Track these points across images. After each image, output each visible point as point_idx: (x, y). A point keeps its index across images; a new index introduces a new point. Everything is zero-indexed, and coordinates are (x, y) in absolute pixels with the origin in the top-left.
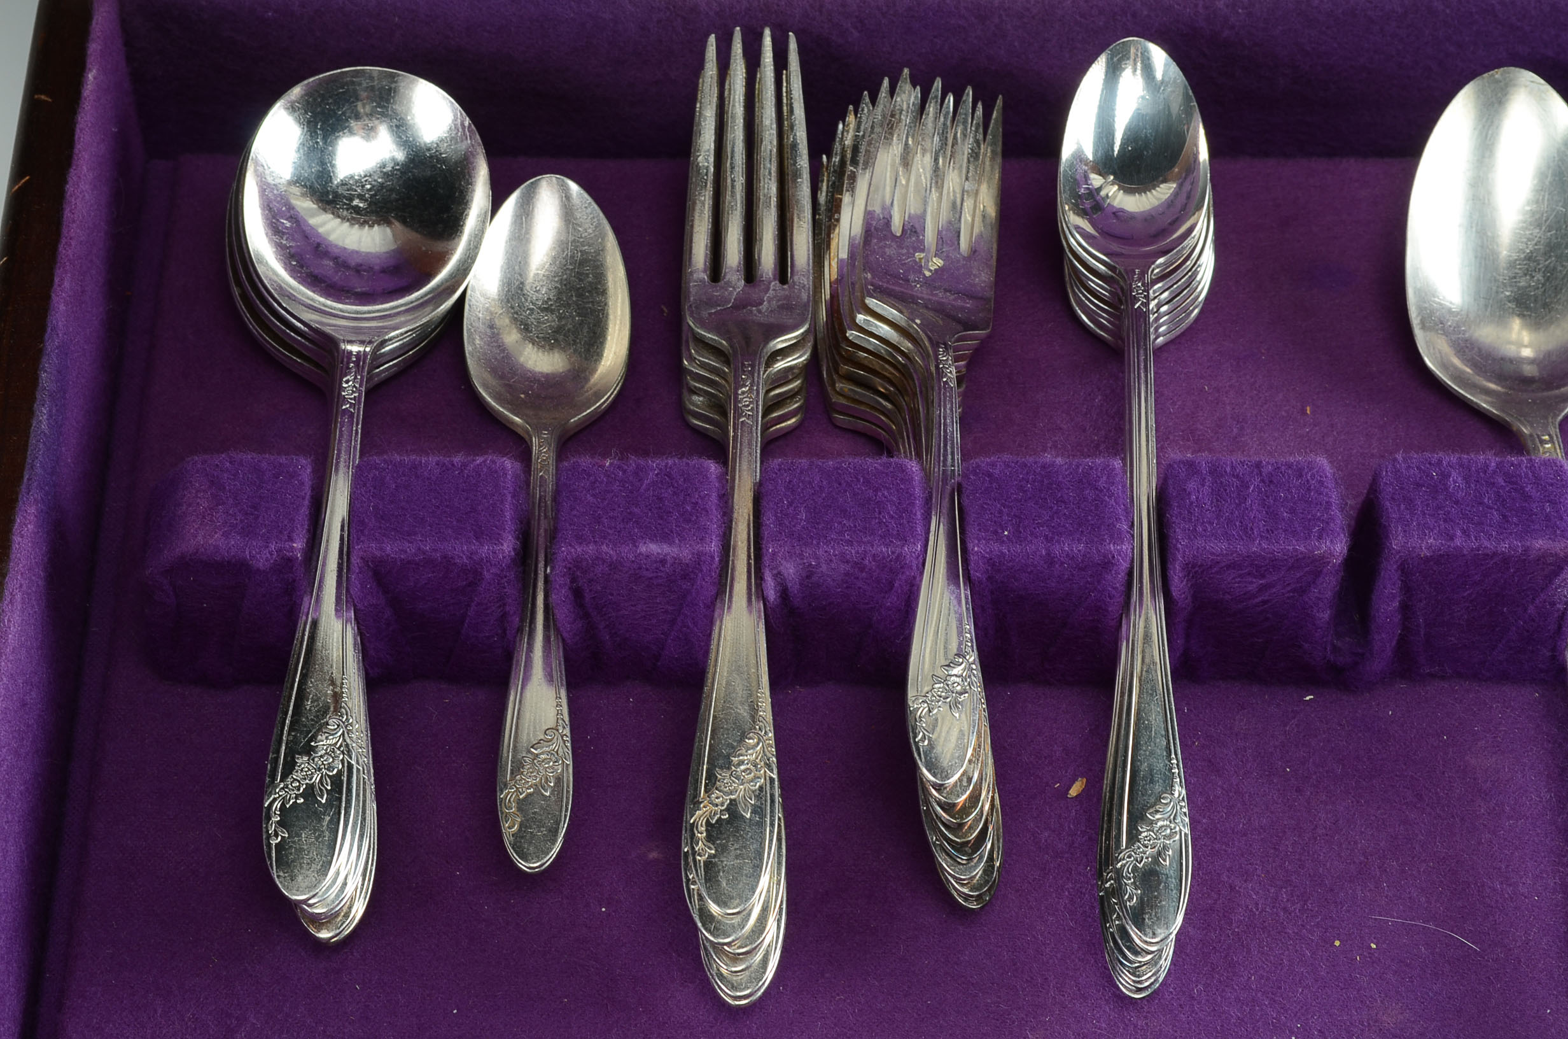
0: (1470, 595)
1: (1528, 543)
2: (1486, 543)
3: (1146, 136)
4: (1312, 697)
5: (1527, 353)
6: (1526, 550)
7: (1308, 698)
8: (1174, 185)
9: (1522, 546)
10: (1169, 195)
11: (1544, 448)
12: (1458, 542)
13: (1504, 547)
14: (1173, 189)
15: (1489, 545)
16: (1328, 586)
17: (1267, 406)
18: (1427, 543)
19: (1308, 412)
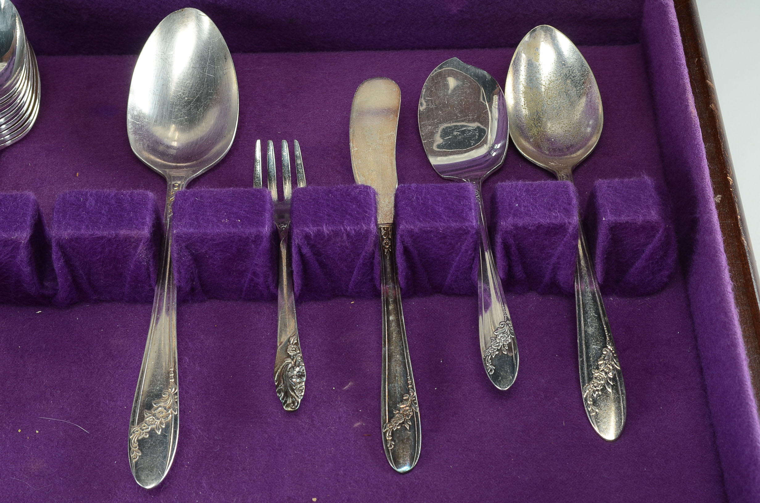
0: (100, 258)
1: (118, 232)
2: (97, 232)
3: (3, 42)
4: (41, 312)
5: (175, 144)
6: (117, 235)
7: (38, 312)
8: (6, 64)
9: (115, 233)
10: (2, 70)
11: (174, 189)
12: (83, 231)
13: (105, 233)
14: (5, 67)
15: (99, 233)
16: (23, 255)
17: (58, 173)
18: (66, 233)
19: (77, 175)
